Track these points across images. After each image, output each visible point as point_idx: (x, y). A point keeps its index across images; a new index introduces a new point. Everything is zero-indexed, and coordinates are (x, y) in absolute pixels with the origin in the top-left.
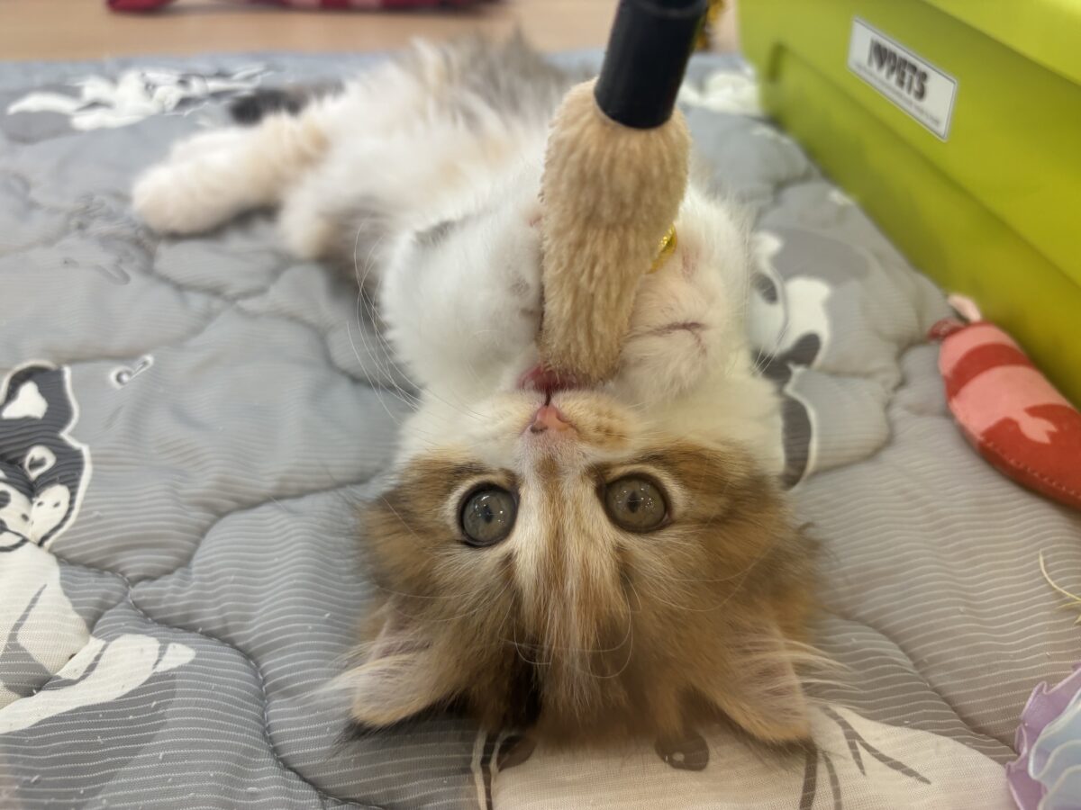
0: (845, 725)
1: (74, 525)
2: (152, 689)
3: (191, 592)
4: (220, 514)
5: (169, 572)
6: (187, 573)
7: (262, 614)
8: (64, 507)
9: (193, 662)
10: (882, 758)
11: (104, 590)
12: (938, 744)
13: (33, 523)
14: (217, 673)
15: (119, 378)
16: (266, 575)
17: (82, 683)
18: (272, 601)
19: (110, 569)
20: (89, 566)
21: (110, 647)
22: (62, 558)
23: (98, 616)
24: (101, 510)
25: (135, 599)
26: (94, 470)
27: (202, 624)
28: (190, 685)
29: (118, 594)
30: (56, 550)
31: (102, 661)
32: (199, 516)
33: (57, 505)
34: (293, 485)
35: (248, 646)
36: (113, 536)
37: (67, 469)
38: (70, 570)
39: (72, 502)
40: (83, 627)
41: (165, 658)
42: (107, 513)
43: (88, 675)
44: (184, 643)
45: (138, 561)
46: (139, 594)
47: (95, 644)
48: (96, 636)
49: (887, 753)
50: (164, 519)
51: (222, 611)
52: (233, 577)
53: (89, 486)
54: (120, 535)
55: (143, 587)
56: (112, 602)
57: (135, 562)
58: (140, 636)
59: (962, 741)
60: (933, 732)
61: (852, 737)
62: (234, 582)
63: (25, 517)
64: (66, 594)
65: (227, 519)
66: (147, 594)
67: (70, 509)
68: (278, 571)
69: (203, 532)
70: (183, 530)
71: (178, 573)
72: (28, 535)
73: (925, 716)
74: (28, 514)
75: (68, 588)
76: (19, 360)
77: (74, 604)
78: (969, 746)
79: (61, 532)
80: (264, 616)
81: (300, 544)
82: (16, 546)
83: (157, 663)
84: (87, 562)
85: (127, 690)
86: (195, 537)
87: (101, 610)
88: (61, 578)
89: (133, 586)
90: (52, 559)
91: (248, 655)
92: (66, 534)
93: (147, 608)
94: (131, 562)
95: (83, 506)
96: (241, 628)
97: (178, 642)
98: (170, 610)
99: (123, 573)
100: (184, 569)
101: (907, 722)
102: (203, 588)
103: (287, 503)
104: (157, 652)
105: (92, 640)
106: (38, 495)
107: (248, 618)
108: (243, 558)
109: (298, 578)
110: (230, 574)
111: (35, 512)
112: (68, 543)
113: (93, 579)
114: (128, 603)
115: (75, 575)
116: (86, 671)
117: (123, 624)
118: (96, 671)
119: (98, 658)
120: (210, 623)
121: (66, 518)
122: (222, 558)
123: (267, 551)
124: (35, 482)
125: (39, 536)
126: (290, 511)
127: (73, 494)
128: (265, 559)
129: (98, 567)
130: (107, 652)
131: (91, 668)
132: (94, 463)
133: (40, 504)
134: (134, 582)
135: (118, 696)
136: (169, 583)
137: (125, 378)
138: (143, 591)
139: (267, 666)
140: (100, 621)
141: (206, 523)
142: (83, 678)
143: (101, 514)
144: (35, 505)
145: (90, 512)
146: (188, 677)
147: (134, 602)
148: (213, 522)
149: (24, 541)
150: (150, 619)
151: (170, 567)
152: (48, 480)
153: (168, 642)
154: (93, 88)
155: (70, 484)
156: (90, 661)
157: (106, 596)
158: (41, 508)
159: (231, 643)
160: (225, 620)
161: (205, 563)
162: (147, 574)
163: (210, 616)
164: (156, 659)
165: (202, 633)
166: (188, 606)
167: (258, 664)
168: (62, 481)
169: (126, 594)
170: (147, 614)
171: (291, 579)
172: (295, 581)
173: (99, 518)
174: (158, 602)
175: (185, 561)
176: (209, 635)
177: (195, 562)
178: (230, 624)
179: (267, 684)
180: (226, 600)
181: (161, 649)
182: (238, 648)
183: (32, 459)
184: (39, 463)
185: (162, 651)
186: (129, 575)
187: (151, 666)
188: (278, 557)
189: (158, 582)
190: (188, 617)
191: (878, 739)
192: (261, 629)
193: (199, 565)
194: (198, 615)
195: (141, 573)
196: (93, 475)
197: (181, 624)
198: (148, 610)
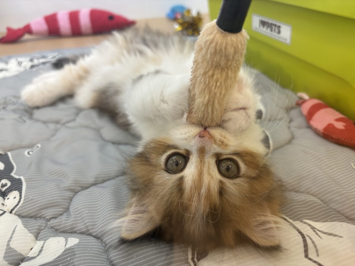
0: (310, 225)
1: (23, 203)
2: (66, 254)
3: (72, 219)
4: (76, 192)
5: (62, 215)
6: (68, 214)
7: (100, 222)
8: (18, 198)
9: (79, 243)
10: (325, 233)
11: (39, 224)
12: (341, 225)
13: (6, 206)
14: (89, 245)
15: (29, 153)
16: (98, 209)
17: (38, 257)
18: (103, 217)
19: (38, 217)
20: (31, 217)
21: (46, 243)
22: (20, 216)
23: (38, 233)
24: (33, 197)
25: (51, 225)
27: (78, 230)
28: (80, 250)
29: (44, 225)
30: (17, 214)
31: (44, 248)
33: (15, 198)
34: (100, 179)
35: (97, 234)
36: (38, 205)
37: (17, 185)
38: (24, 219)
39: (20, 196)
40: (34, 238)
41: (68, 243)
43: (40, 254)
44: (73, 237)
45: (49, 212)
46: (52, 224)
47: (40, 243)
48: (39, 240)
49: (326, 231)
50: (57, 196)
51: (85, 224)
52: (87, 212)
53: (26, 189)
54: (41, 204)
56: (43, 228)
57: (49, 213)
58: (56, 237)
59: (348, 223)
60: (338, 222)
61: (313, 228)
62: (88, 213)
63: (3, 204)
64: (25, 227)
66: (55, 223)
67: (20, 198)
68: (103, 207)
70: (64, 199)
71: (65, 214)
72: (6, 210)
73: (334, 217)
74: (4, 204)
75: (26, 226)
77: (29, 230)
78: (351, 224)
79: (18, 207)
80: (101, 222)
81: (108, 196)
82: (2, 214)
83: (66, 245)
84: (29, 216)
85: (56, 256)
86: (69, 201)
87: (39, 231)
88: (22, 222)
89: (49, 222)
90: (17, 217)
91: (97, 237)
92: (20, 207)
93: (56, 228)
94: (47, 213)
95: (25, 197)
96: (93, 229)
97: (71, 237)
98: (65, 227)
99: (44, 218)
100: (67, 213)
101: (329, 220)
102: (77, 217)
103: (99, 185)
104: (65, 242)
105: (38, 242)
106: (6, 196)
107: (95, 225)
108: (89, 205)
109: (110, 207)
110: (86, 211)
111: (7, 202)
112: (22, 210)
113: (34, 221)
114: (49, 227)
115: (26, 221)
116: (39, 253)
117: (49, 234)
118: (43, 252)
119: (42, 247)
120: (81, 229)
121: (19, 202)
122: (81, 206)
123: (97, 201)
124: (4, 192)
125: (10, 210)
126: (102, 187)
127: (20, 193)
128: (97, 204)
129: (34, 217)
130: (45, 245)
131: (41, 251)
133: (8, 199)
134: (49, 220)
135: (54, 259)
136: (64, 217)
137: (31, 153)
138: (53, 222)
139: (106, 240)
140: (40, 235)
141: (72, 196)
142: (38, 255)
143: (33, 198)
144: (6, 200)
145: (29, 198)
146: (79, 248)
147: (50, 227)
148: (74, 195)
149: (5, 212)
150: (58, 232)
151: (61, 213)
152: (10, 190)
153: (68, 237)
155: (18, 190)
156: (40, 249)
157: (40, 226)
158: (9, 200)
159: (90, 235)
160: (87, 227)
161: (75, 209)
162: (54, 216)
163: (81, 227)
164: (65, 244)
165: (79, 233)
166: (72, 224)
167: (102, 241)
168: (15, 189)
169: (47, 225)
170: (56, 230)
171: (108, 208)
172: (110, 209)
173: (32, 199)
174: (60, 225)
175: (67, 210)
176: (82, 233)
177: (71, 209)
178: (89, 228)
179: (107, 247)
180: (86, 220)
181: (65, 240)
182: (93, 236)
183: (2, 184)
184: (6, 185)
185: (66, 241)
186: (47, 218)
187: (64, 246)
188: (102, 202)
189: (58, 218)
190: (72, 228)
191: (321, 227)
193: (73, 210)
194: (76, 227)
195: (52, 216)
196: (27, 186)
197: (70, 231)
198: (57, 228)
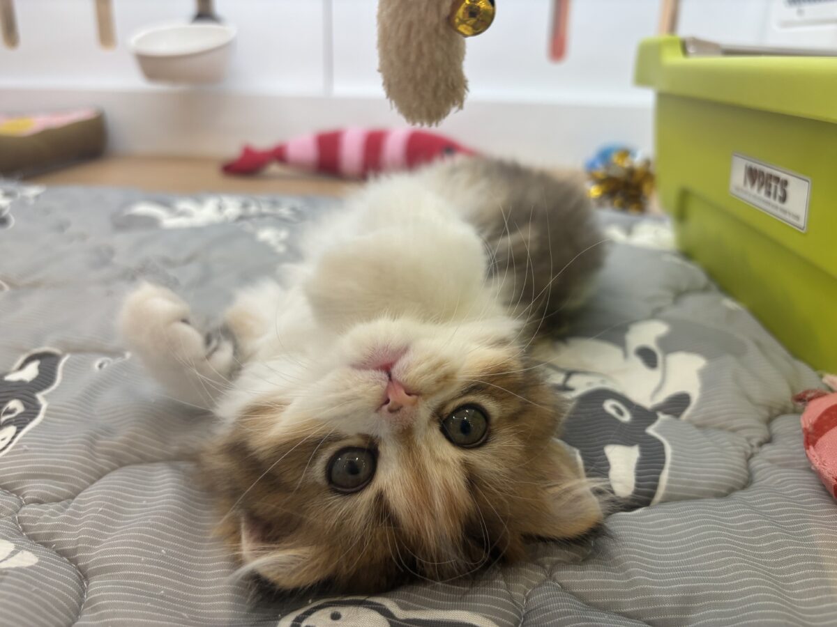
1: (7, 454)
3: (64, 516)
4: (121, 464)
5: (58, 500)
6: (69, 502)
8: (6, 441)
15: (100, 366)
16: (129, 513)
24: (30, 446)
25: (20, 515)
26: (44, 420)
29: (10, 509)
32: (103, 461)
35: (86, 566)
39: (14, 438)
41: (11, 560)
42: (33, 449)
44: (34, 553)
45: (37, 487)
51: (79, 534)
54: (34, 465)
55: (34, 507)
57: (34, 488)
62: (100, 512)
65: (125, 469)
66: (31, 513)
67: (10, 443)
69: (101, 474)
70: (85, 470)
71: (63, 502)
76: (38, 346)
86: (93, 478)
89: (25, 506)
91: (84, 574)
93: (24, 524)
94: (32, 488)
95: (19, 441)
96: (87, 549)
97: (30, 551)
98: (41, 527)
99: (23, 496)
100: (69, 500)
102: (74, 514)
104: (7, 554)
107: (98, 543)
108: (117, 496)
110: (100, 505)
114: (14, 517)
120: (65, 542)
121: (4, 449)
127: (17, 432)
128: (136, 500)
132: (46, 415)
134: (28, 503)
136: (52, 507)
137: (105, 366)
138: (31, 510)
141: (107, 468)
143: (28, 448)
145: (22, 446)
146: (16, 576)
147: (19, 518)
148: (113, 469)
150: (24, 533)
151: (62, 498)
152: (7, 423)
153: (23, 549)
154: (184, 205)
155: (19, 426)
159: (74, 561)
160: (78, 542)
162: (40, 498)
163: (68, 539)
164: (3, 558)
166: (56, 527)
169: (17, 511)
170: (24, 529)
173: (26, 451)
174: (34, 520)
175: (74, 494)
176: (62, 553)
178: (81, 545)
180: (86, 525)
181: (12, 552)
182: (77, 567)
183: (8, 408)
184: (12, 412)
185: (13, 554)
189: (45, 505)
190: (50, 536)
192: (101, 553)
194: (60, 535)
195: (36, 497)
196: (41, 423)
197: (43, 541)
198: (26, 526)
